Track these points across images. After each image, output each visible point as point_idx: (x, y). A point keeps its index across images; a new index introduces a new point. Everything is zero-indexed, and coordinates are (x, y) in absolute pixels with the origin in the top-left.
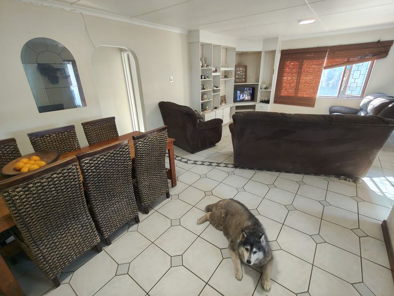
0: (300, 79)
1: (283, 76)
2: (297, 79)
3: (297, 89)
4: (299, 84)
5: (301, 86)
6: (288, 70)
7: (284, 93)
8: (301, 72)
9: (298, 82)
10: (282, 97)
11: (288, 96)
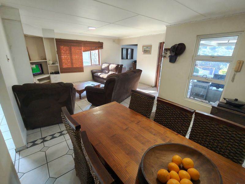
0: (72, 57)
1: (61, 56)
2: (70, 57)
3: (72, 63)
4: (72, 60)
5: (74, 61)
6: (63, 51)
7: (65, 66)
8: (71, 53)
9: (72, 59)
10: (64, 69)
11: (68, 68)
